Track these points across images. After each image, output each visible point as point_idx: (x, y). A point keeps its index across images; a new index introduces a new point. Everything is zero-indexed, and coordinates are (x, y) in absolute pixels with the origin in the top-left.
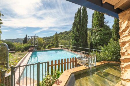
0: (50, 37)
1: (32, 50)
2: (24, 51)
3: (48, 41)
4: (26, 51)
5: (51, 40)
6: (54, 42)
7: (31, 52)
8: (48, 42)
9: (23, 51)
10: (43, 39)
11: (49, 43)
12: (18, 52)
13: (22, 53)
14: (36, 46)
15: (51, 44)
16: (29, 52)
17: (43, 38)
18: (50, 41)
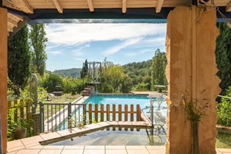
0: (144, 62)
1: (89, 93)
2: (76, 93)
3: (137, 74)
4: (79, 93)
5: (146, 70)
6: (152, 77)
7: (87, 95)
8: (138, 78)
9: (74, 94)
10: (124, 70)
11: (141, 81)
12: (66, 94)
13: (72, 97)
14: (98, 84)
15: (145, 83)
16: (84, 96)
17: (124, 67)
18: (143, 75)
